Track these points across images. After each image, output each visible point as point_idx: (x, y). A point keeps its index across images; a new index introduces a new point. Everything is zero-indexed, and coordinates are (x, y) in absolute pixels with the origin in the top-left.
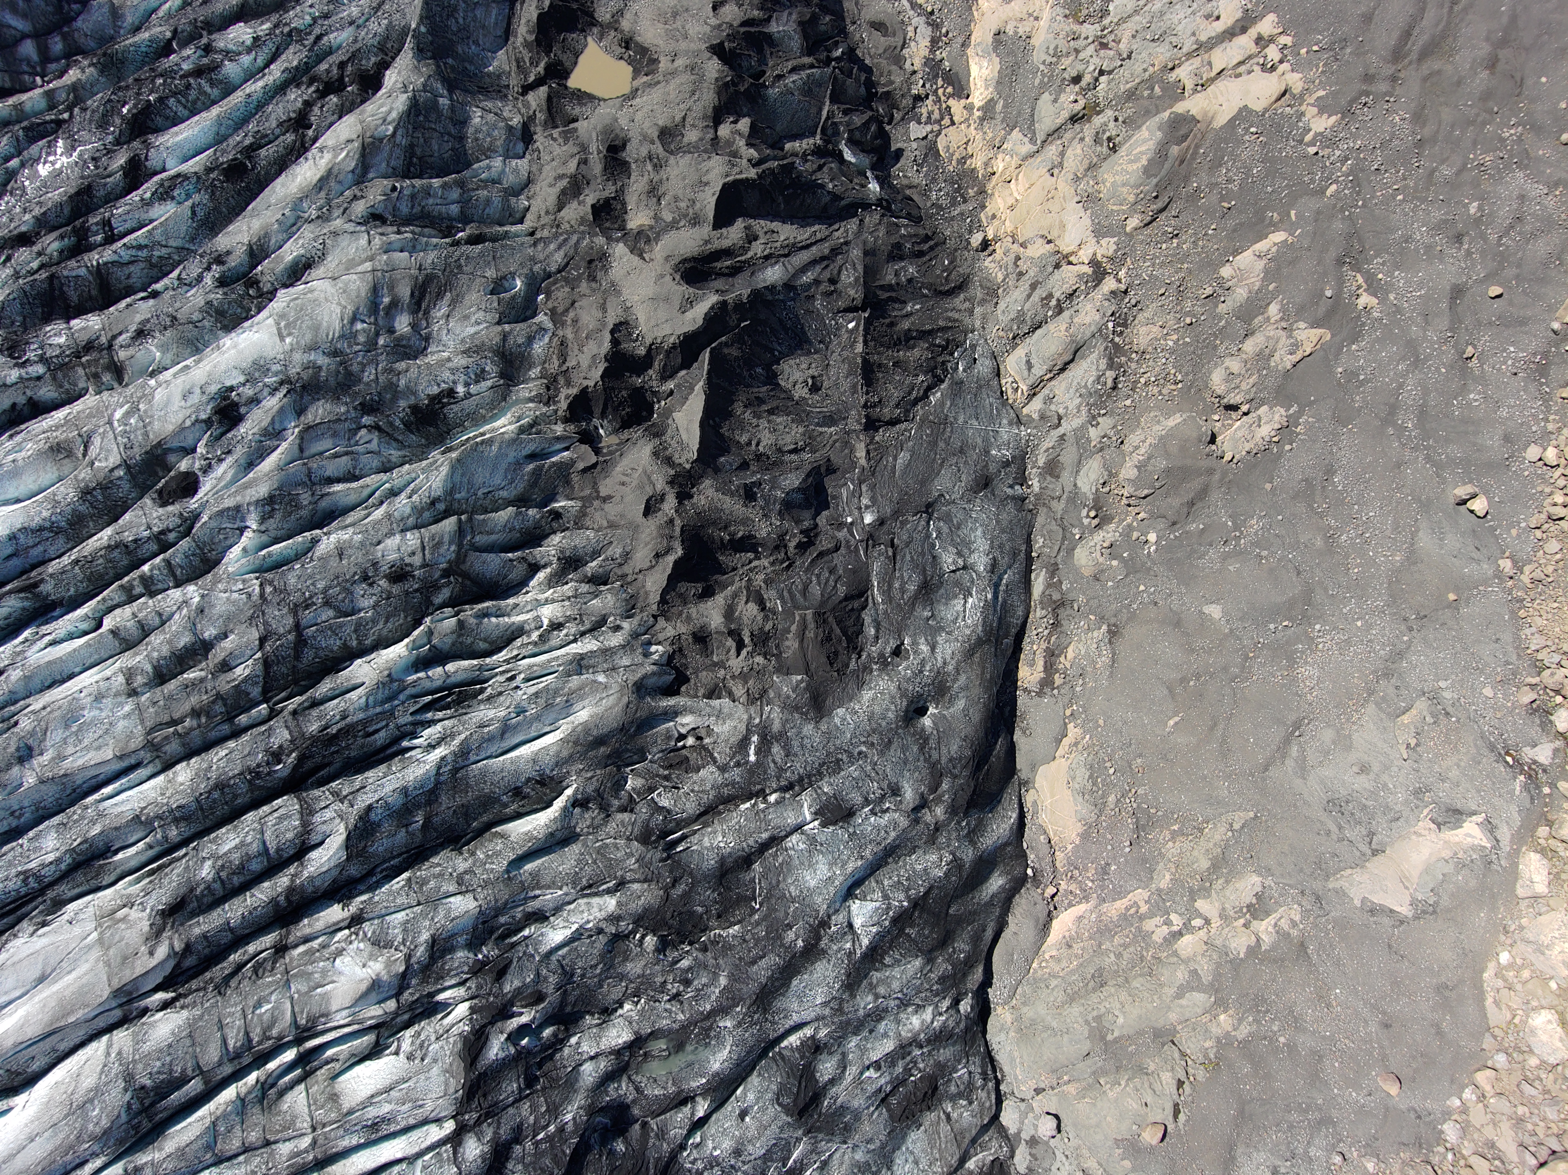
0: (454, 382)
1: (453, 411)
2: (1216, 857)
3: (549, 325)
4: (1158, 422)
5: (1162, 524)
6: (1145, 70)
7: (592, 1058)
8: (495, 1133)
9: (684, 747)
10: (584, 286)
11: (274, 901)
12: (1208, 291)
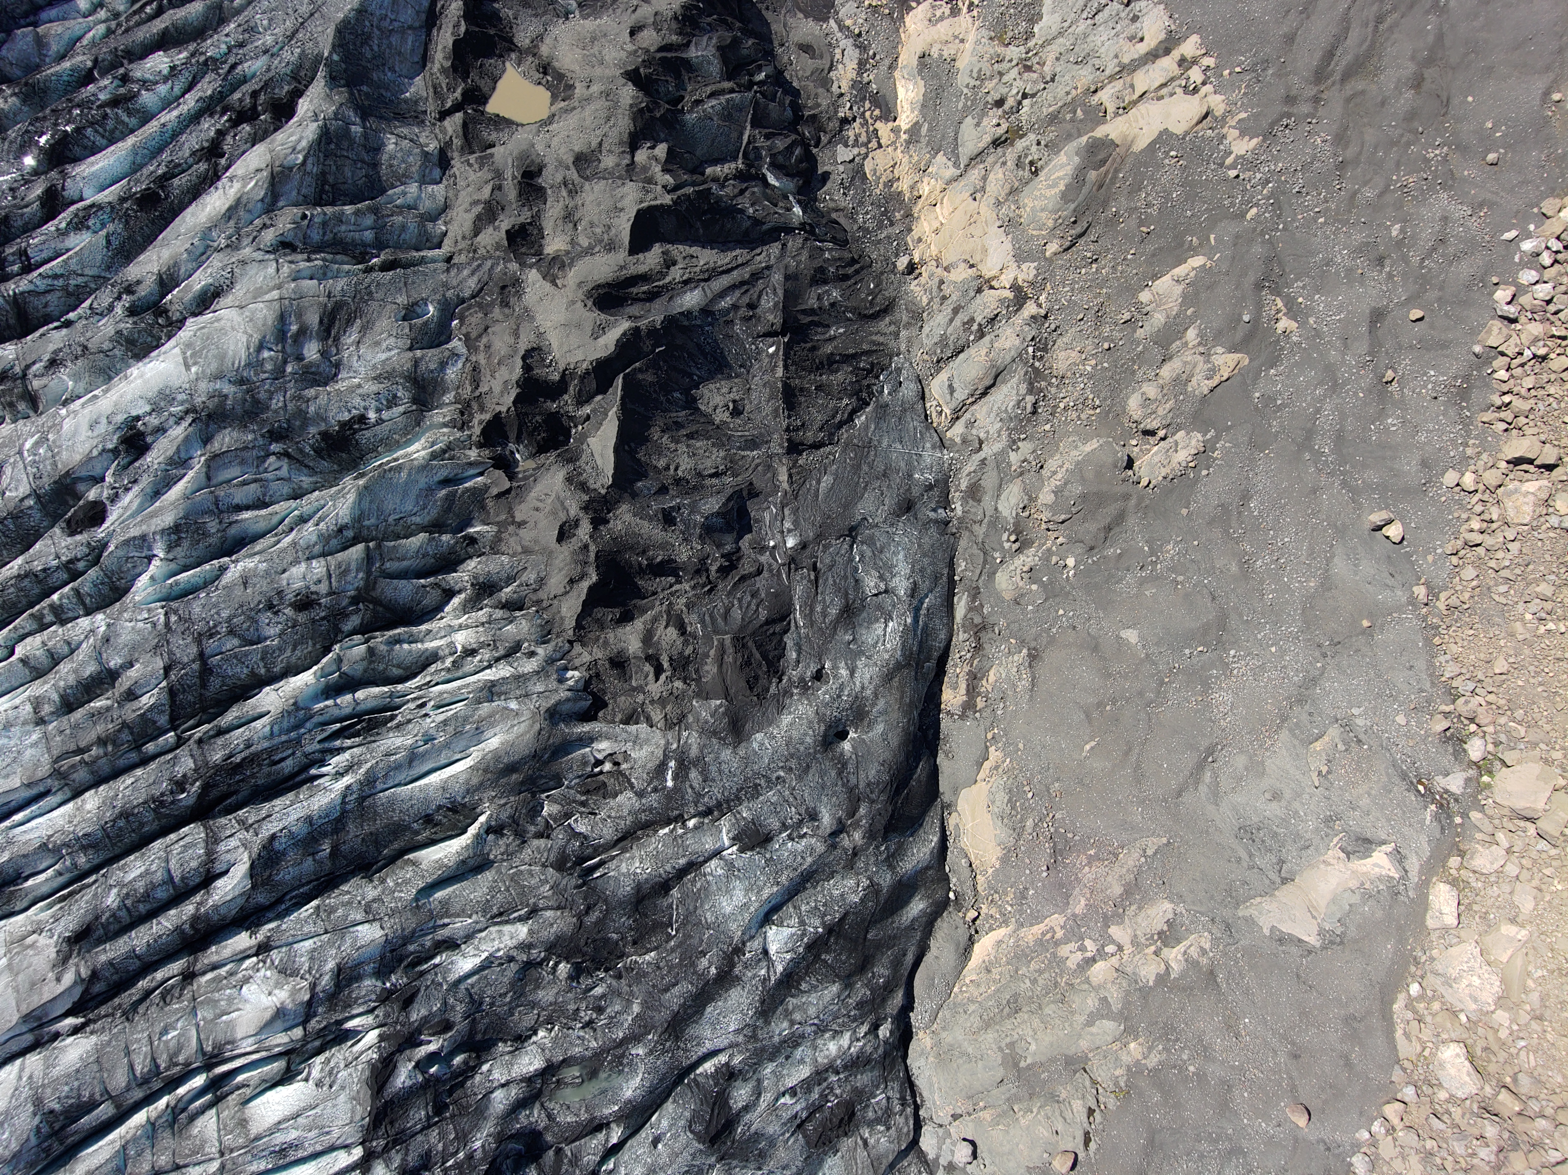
0: (366, 408)
1: (365, 437)
2: (1128, 884)
3: (464, 351)
4: (1076, 447)
5: (1080, 549)
6: (1068, 93)
7: (503, 1086)
8: (403, 1160)
9: (601, 772)
10: (497, 312)
11: (178, 929)
12: (1127, 316)
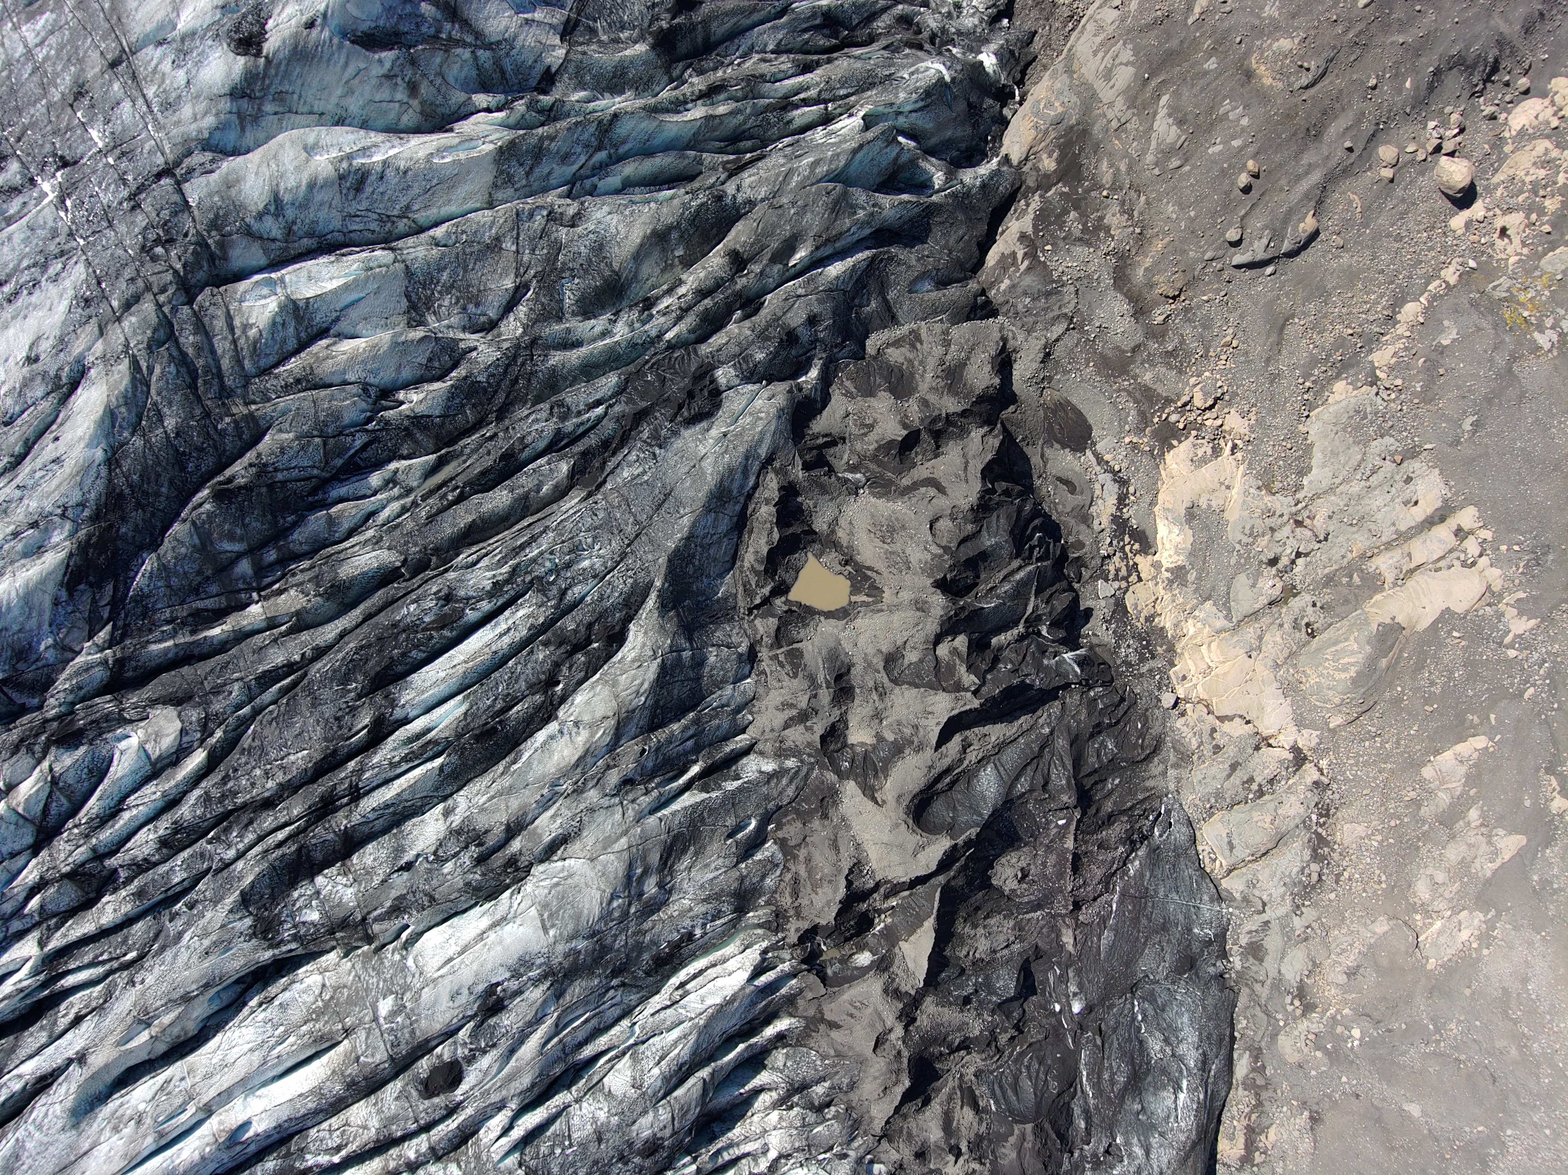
0: (693, 927)
1: (689, 947)
3: (781, 857)
5: (1365, 1021)
6: (1343, 557)
10: (816, 823)
12: (1413, 794)
